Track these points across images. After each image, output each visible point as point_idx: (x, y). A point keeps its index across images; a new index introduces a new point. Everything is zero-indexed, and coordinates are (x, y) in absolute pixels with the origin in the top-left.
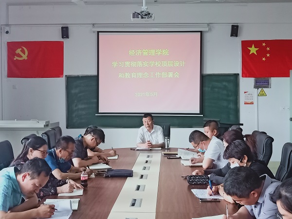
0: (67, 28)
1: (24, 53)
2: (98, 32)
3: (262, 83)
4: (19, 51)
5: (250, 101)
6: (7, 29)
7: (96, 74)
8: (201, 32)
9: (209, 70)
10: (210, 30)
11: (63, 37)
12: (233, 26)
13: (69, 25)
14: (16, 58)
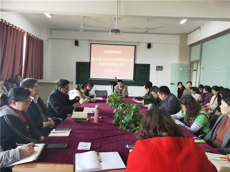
0: (77, 41)
2: (91, 44)
7: (90, 62)
8: (135, 46)
9: (138, 62)
10: (139, 45)
12: (148, 44)
13: (78, 40)
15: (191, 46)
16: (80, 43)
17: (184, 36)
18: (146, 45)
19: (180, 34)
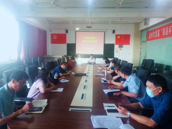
1: (55, 37)
2: (76, 31)
3: (121, 46)
4: (54, 36)
5: (117, 51)
6: (51, 30)
7: (75, 43)
8: (104, 32)
9: (107, 42)
10: (107, 31)
11: (66, 33)
12: (113, 30)
13: (68, 29)
14: (53, 38)
15: (142, 31)
16: (69, 31)
17: (137, 25)
18: (112, 31)
19: (134, 23)
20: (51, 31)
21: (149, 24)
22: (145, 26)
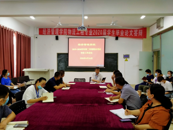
0: (58, 36)
7: (68, 53)
8: (105, 38)
11: (56, 40)
15: (153, 36)
16: (60, 38)
20: (36, 37)
21: (163, 27)
22: (158, 29)
